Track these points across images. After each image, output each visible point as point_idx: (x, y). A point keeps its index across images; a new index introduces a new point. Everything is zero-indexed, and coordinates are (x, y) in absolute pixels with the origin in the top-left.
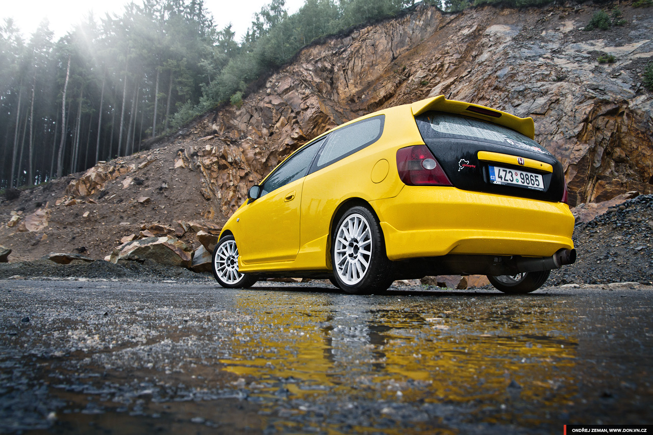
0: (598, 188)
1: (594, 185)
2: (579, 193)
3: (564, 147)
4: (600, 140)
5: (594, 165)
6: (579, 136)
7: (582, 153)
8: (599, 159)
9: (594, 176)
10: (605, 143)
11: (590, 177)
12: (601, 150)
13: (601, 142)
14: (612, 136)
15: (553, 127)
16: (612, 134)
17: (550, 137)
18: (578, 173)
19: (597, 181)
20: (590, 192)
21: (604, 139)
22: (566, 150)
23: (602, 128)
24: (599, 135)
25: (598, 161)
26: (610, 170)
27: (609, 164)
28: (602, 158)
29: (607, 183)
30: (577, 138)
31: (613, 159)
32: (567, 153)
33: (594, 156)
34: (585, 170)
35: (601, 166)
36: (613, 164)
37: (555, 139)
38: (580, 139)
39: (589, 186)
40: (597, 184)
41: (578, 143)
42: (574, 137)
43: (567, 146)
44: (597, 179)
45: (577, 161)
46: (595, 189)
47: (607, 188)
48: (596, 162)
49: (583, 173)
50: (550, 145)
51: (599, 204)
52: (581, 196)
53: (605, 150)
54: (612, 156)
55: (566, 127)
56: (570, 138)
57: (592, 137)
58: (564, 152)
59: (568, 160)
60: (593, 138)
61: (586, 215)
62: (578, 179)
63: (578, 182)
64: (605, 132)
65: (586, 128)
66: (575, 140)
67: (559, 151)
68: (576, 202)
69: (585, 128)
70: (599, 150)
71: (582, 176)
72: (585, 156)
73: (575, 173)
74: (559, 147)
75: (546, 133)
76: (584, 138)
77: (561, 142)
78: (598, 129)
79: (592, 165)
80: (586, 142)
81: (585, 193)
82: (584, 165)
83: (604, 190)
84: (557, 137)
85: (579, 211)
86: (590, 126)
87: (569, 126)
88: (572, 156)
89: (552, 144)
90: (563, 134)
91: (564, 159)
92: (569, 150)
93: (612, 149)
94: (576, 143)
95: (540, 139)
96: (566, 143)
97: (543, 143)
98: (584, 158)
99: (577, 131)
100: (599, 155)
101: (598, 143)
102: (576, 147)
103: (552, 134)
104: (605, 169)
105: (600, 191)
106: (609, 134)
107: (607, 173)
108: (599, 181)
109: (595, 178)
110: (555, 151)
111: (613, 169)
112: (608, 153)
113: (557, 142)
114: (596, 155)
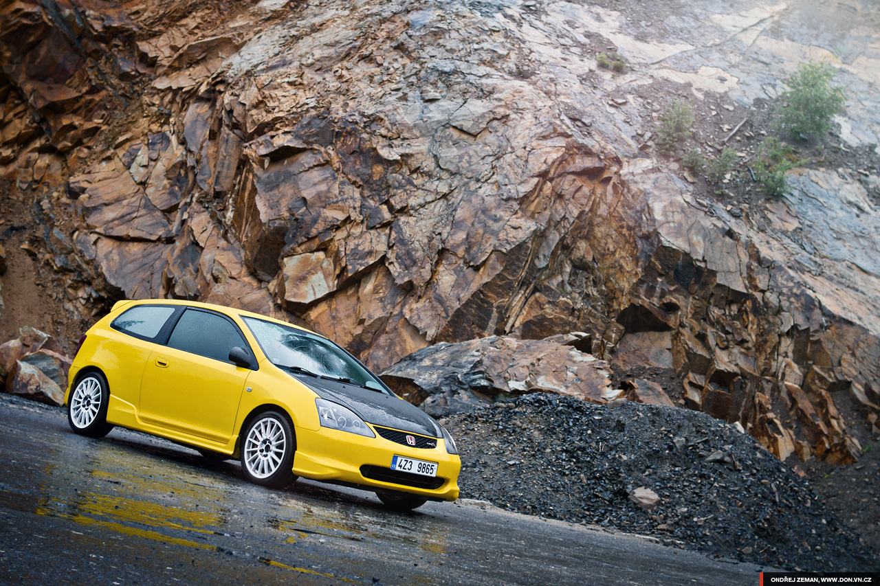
0: (531, 307)
1: (527, 299)
2: (498, 307)
3: (493, 212)
4: (558, 218)
5: (536, 261)
6: (524, 200)
7: (521, 235)
8: (548, 253)
9: (530, 283)
10: (564, 227)
11: (524, 283)
12: (554, 237)
13: (559, 222)
14: (579, 217)
15: (485, 169)
16: (582, 213)
17: (473, 185)
18: (505, 269)
19: (533, 292)
20: (516, 310)
21: (564, 218)
22: (496, 220)
23: (567, 197)
24: (559, 208)
25: (544, 256)
26: (560, 278)
27: (561, 265)
28: (554, 254)
29: (549, 302)
30: (520, 204)
31: (570, 259)
32: (496, 226)
33: (540, 245)
34: (519, 267)
35: (547, 267)
36: (568, 269)
37: (481, 191)
38: (524, 206)
39: (518, 300)
40: (532, 299)
41: (520, 213)
42: (515, 200)
43: (500, 213)
44: (535, 290)
45: (508, 248)
46: (526, 307)
47: (547, 310)
48: (541, 257)
49: (514, 272)
50: (470, 201)
51: (521, 342)
52: (500, 312)
53: (562, 239)
54: (570, 253)
55: (506, 176)
56: (508, 200)
57: (545, 209)
58: (490, 223)
59: (493, 241)
60: (547, 213)
61: (494, 360)
62: (502, 280)
63: (500, 286)
64: (570, 206)
65: (541, 190)
66: (516, 206)
67: (482, 217)
68: (488, 321)
69: (538, 189)
70: (551, 237)
71: (510, 278)
72: (524, 242)
73: (500, 268)
74: (485, 211)
75: (469, 175)
76: (532, 207)
77: (490, 201)
78: (560, 196)
79: (532, 261)
80: (532, 216)
81: (507, 309)
82: (518, 259)
83: (540, 312)
84: (486, 190)
85: (484, 349)
86: (548, 186)
87: (512, 176)
88: (502, 235)
89: (474, 200)
90: (499, 187)
91: (487, 235)
92: (501, 223)
93: (574, 242)
94: (516, 213)
95: (455, 183)
96: (499, 206)
97: (459, 192)
98: (521, 246)
99: (524, 189)
100: (549, 246)
101: (553, 224)
102: (515, 221)
103: (478, 180)
104: (551, 276)
105: (534, 314)
106: (576, 213)
107: (554, 283)
108: (537, 294)
109: (532, 286)
110: (476, 215)
111: (566, 278)
112: (565, 247)
113: (483, 199)
114: (544, 244)
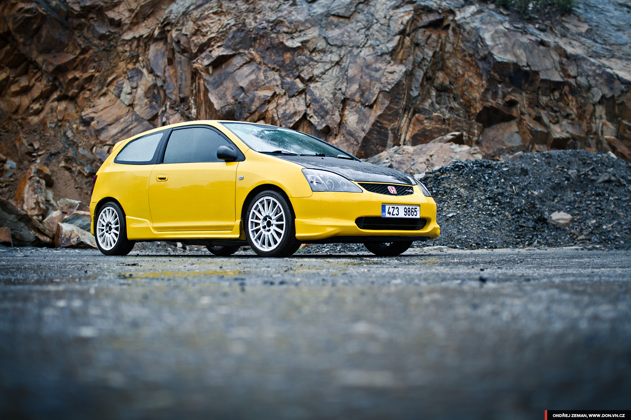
0: (414, 125)
1: (410, 120)
2: (392, 130)
3: (374, 66)
4: (419, 60)
5: (411, 93)
6: (393, 53)
7: (397, 77)
8: (417, 85)
9: (410, 108)
10: (425, 65)
11: (406, 109)
12: (420, 74)
13: (421, 63)
14: (434, 56)
15: (361, 38)
16: (435, 53)
17: (355, 51)
18: (391, 102)
19: (413, 114)
20: (404, 129)
21: (424, 59)
22: (377, 70)
23: (422, 44)
24: (419, 53)
25: (416, 88)
26: (430, 101)
27: (429, 93)
28: (422, 85)
29: (426, 119)
30: (391, 56)
31: (434, 87)
32: (378, 75)
33: (411, 81)
34: (400, 99)
35: (419, 94)
36: (434, 93)
37: (362, 54)
38: (394, 57)
39: (404, 120)
40: (414, 119)
41: (392, 63)
42: (387, 54)
43: (378, 65)
44: (415, 113)
45: (390, 87)
46: (411, 126)
47: (427, 124)
48: (414, 89)
49: (397, 103)
50: (355, 62)
51: (415, 148)
52: (394, 133)
53: (425, 74)
54: (433, 82)
55: (377, 39)
56: (382, 55)
57: (409, 56)
58: (373, 73)
59: (378, 85)
60: (411, 58)
61: (400, 163)
62: (390, 110)
63: (390, 115)
64: (426, 50)
65: (403, 43)
66: (388, 58)
67: (367, 71)
68: (387, 141)
69: (401, 43)
70: (418, 73)
71: (395, 107)
72: (400, 81)
73: (387, 103)
74: (368, 66)
75: (351, 45)
76: (400, 56)
77: (370, 59)
78: (417, 45)
79: (408, 93)
80: (401, 62)
81: (398, 130)
82: (398, 94)
83: (422, 127)
84: (365, 52)
85: (391, 157)
86: (407, 40)
87: (381, 38)
88: (383, 80)
89: (358, 61)
90: (374, 48)
91: (373, 83)
92: (381, 72)
93: (434, 74)
94: (389, 62)
95: (343, 53)
96: (376, 61)
97: (347, 58)
98: (398, 84)
99: (391, 45)
100: (417, 80)
101: (416, 65)
102: (390, 68)
103: (358, 47)
104: (424, 100)
105: (417, 129)
106: (431, 53)
107: (427, 105)
108: (417, 115)
109: (412, 110)
110: (362, 71)
111: (434, 100)
112: (428, 79)
113: (365, 59)
114: (414, 80)
